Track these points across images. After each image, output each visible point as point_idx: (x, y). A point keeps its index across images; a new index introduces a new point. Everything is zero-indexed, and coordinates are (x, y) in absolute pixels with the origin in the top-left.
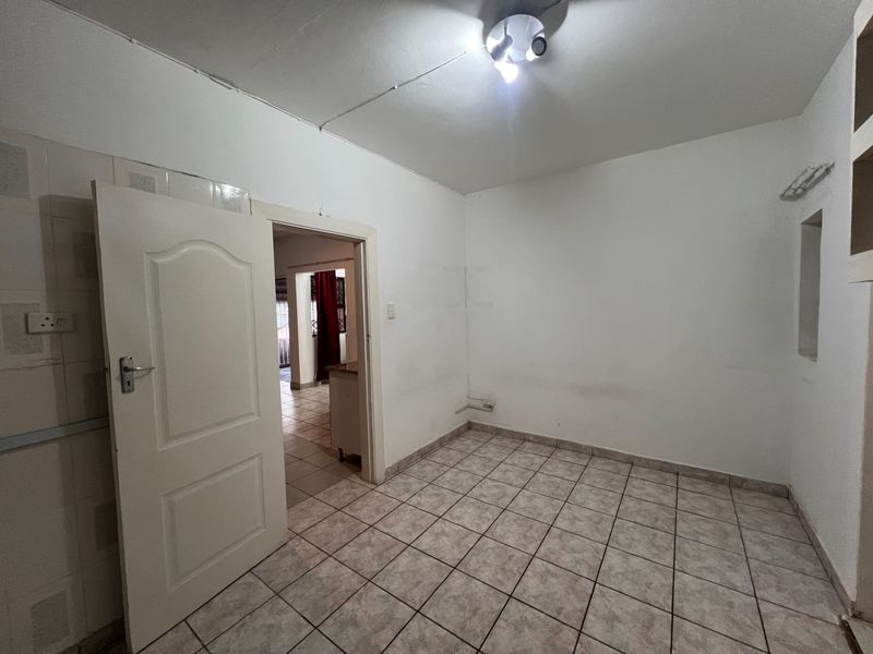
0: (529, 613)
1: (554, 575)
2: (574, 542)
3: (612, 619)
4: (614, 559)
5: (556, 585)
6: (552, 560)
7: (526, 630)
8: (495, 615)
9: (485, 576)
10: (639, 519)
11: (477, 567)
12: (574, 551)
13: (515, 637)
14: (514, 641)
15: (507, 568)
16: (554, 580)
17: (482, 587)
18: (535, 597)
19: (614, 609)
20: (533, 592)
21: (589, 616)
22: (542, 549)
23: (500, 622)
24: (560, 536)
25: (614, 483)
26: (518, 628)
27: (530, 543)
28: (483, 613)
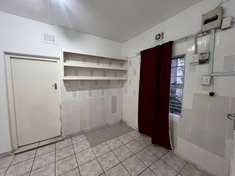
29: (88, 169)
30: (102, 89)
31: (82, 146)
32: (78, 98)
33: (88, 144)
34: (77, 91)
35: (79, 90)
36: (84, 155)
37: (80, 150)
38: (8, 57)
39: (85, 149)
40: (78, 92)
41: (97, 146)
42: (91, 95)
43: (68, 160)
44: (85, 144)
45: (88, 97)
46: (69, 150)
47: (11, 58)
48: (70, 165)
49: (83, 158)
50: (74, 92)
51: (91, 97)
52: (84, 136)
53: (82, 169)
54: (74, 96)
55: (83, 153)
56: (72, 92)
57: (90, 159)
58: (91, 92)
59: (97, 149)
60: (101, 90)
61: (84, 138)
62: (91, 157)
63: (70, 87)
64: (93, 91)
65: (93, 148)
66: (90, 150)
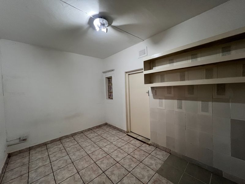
0: (110, 170)
1: (103, 161)
2: (96, 153)
3: (117, 156)
4: (105, 149)
5: (105, 161)
6: (98, 159)
7: (114, 172)
8: (107, 178)
9: (94, 176)
10: (98, 141)
11: (89, 178)
12: (99, 154)
13: (115, 175)
14: (115, 176)
15: (95, 170)
16: (104, 161)
17: (97, 178)
18: (107, 167)
19: (115, 155)
20: (105, 167)
21: (115, 159)
22: (94, 160)
23: (110, 177)
24: (93, 155)
25: (85, 138)
26: (112, 173)
27: (90, 161)
28: (105, 181)
29: (130, 182)
30: (202, 101)
31: (153, 162)
32: (163, 108)
33: (159, 166)
34: (163, 99)
35: (165, 99)
36: (143, 170)
37: (147, 163)
38: (127, 74)
39: (151, 167)
40: (164, 101)
41: (163, 178)
42: (182, 107)
43: (133, 161)
44: (156, 163)
45: (177, 110)
46: (143, 155)
47: (129, 74)
48: (130, 165)
49: (139, 171)
50: (160, 100)
51: (180, 110)
52: (166, 157)
53: (128, 177)
54: (161, 105)
55: (145, 168)
56: (158, 100)
57: (142, 178)
58: (181, 103)
59: (158, 180)
60: (200, 102)
61: (164, 158)
62: (144, 178)
63: (156, 95)
64: (183, 102)
65: (157, 175)
66: (152, 173)
